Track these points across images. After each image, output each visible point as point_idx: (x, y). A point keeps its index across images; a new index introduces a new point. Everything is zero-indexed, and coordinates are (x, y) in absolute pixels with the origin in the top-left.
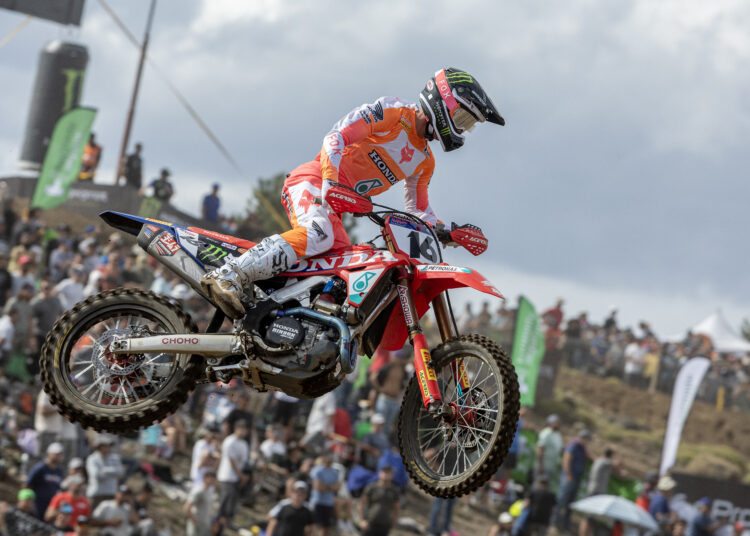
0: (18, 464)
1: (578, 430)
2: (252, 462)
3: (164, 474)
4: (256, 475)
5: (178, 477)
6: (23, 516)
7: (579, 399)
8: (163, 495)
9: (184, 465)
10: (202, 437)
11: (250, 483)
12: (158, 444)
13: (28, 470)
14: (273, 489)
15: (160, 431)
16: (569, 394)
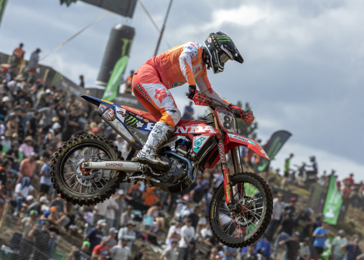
0: (83, 228)
1: (355, 238)
2: (196, 238)
3: (153, 240)
4: (197, 244)
5: (159, 242)
6: (83, 254)
7: (357, 223)
8: (152, 250)
9: (163, 236)
10: (173, 224)
11: (194, 248)
12: (151, 225)
13: (87, 232)
14: (205, 252)
15: (153, 219)
16: (352, 220)
